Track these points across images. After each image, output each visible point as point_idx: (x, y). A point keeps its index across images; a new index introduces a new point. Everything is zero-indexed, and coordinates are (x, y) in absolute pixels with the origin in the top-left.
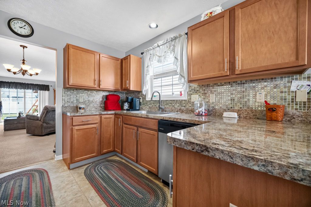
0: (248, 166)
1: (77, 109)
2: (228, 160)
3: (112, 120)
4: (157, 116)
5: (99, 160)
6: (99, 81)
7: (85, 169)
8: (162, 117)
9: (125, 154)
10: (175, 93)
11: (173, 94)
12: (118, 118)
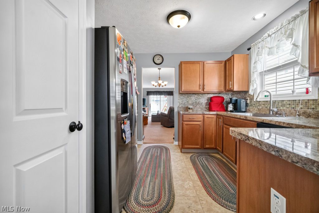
0: (269, 151)
1: (187, 109)
2: (259, 147)
3: (214, 120)
4: (257, 119)
5: (202, 153)
6: (204, 85)
7: (191, 156)
8: (262, 120)
9: (225, 153)
10: (297, 91)
11: (293, 92)
12: (219, 118)
